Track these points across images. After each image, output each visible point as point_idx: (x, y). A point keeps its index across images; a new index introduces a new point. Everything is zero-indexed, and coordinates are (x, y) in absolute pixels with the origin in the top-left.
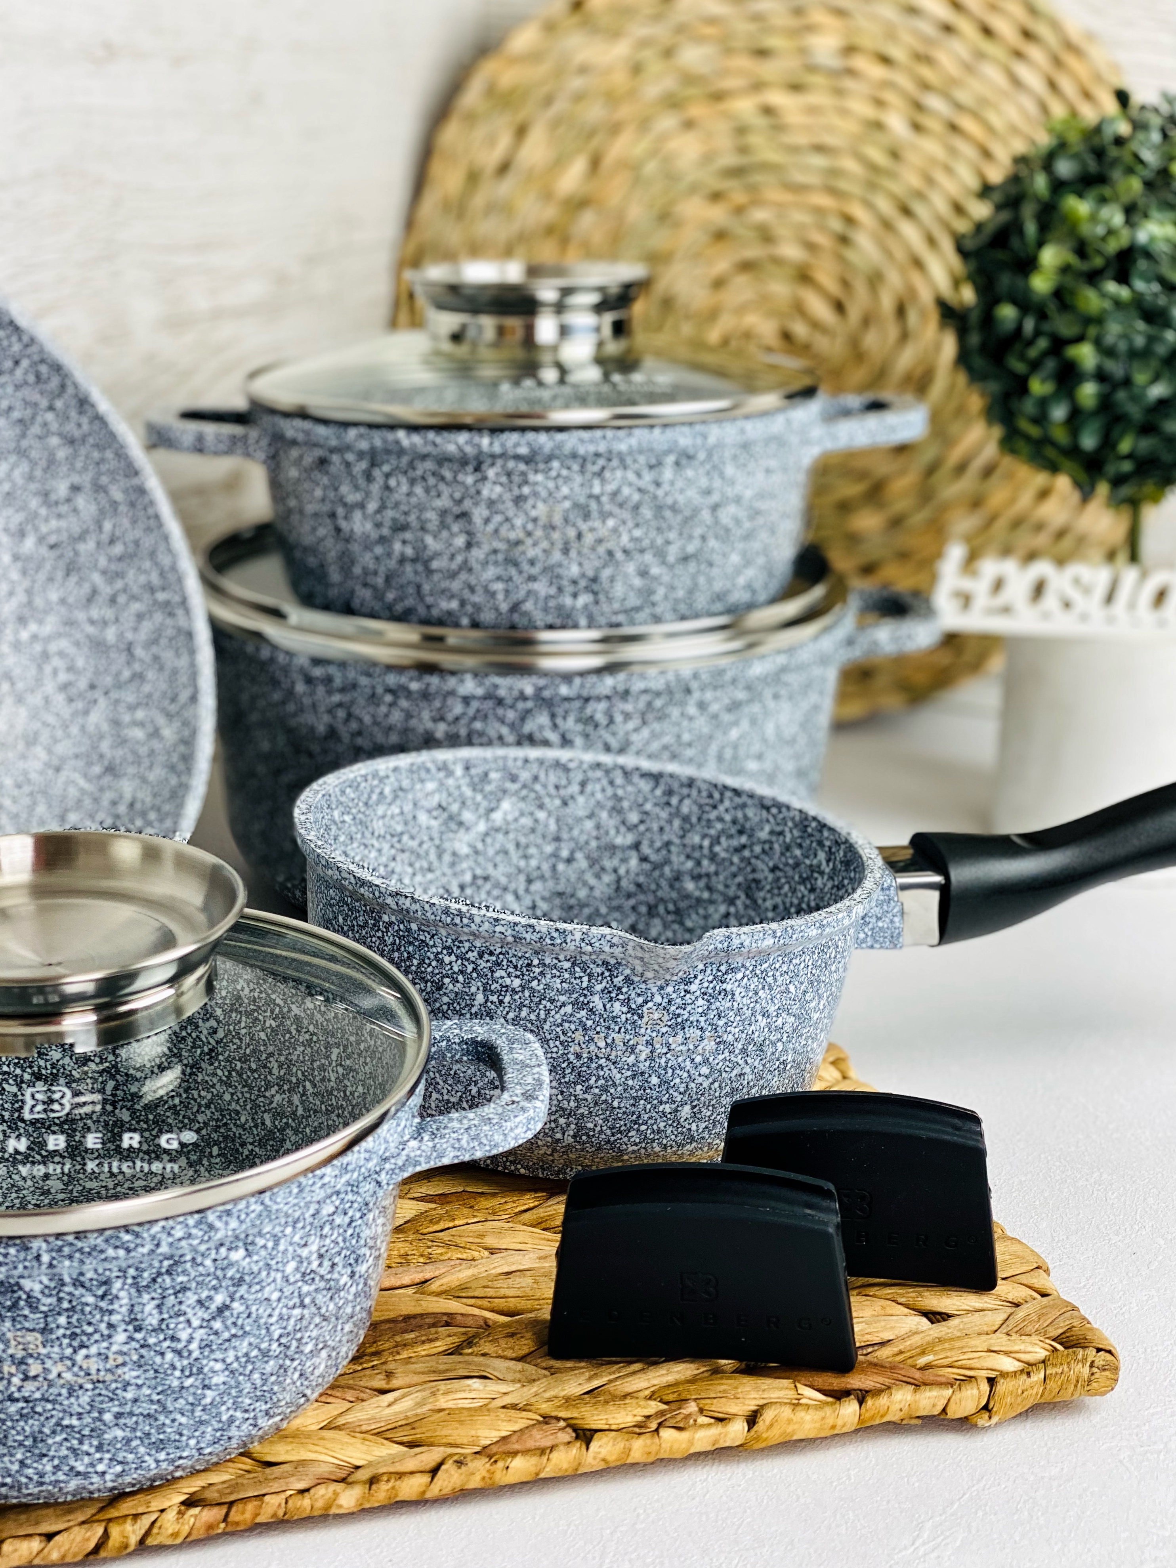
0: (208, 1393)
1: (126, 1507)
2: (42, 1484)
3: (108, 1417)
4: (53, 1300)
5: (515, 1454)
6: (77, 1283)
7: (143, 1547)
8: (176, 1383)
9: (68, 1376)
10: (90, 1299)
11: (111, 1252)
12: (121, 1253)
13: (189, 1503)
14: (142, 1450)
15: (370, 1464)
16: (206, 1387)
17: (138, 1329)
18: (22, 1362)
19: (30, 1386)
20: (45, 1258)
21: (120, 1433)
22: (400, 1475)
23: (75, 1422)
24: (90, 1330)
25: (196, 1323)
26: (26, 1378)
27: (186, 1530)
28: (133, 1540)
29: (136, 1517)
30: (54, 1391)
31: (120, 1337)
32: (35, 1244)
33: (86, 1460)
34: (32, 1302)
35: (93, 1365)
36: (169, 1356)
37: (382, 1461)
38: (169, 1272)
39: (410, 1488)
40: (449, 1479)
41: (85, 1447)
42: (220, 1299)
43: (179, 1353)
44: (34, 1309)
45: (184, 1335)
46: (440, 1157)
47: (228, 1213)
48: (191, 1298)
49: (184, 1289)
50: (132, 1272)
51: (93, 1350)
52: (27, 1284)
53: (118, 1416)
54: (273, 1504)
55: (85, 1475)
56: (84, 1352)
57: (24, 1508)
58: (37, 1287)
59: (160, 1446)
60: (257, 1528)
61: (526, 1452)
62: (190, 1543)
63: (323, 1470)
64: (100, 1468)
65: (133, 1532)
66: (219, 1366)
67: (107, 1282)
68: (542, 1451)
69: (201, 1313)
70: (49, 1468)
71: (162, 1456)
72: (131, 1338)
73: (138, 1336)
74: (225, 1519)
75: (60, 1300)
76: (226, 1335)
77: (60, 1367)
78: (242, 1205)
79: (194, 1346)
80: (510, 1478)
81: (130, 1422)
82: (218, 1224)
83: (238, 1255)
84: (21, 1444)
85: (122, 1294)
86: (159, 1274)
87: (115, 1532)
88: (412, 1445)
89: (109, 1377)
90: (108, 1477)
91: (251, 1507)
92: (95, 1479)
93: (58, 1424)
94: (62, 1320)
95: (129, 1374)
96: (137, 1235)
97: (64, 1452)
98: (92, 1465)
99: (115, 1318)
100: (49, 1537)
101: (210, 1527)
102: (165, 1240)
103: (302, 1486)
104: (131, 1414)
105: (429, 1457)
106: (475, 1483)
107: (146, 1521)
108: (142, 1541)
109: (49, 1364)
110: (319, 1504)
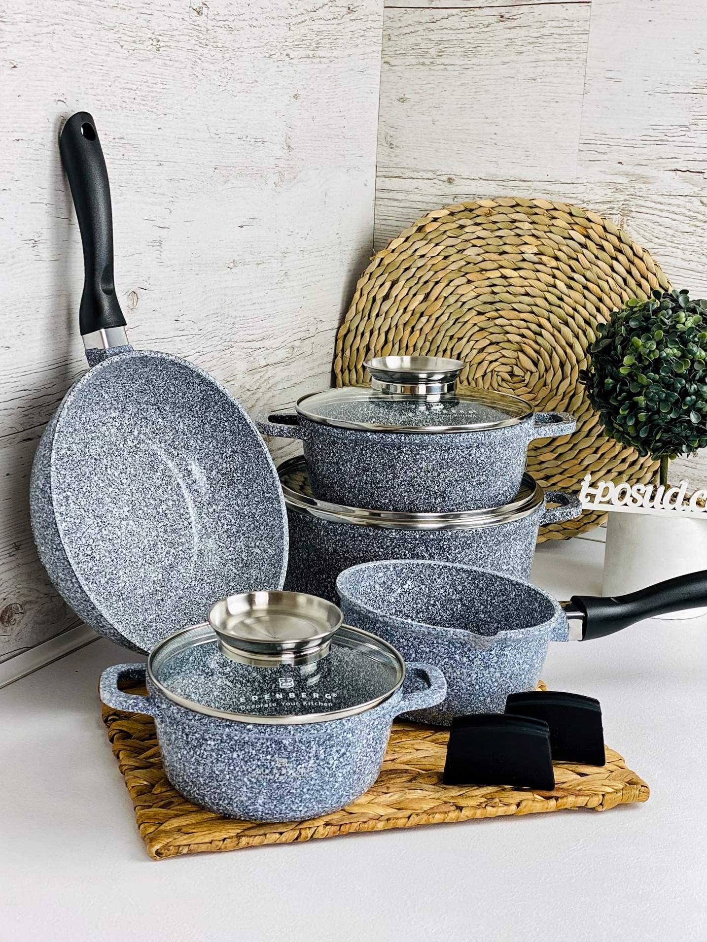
0: (337, 784)
1: (305, 825)
2: (280, 814)
3: (305, 790)
4: (292, 747)
5: (436, 813)
6: (300, 742)
7: (312, 839)
8: (327, 779)
9: (294, 774)
10: (304, 748)
11: (312, 731)
12: (316, 732)
13: (327, 824)
14: (314, 803)
15: (386, 815)
16: (336, 782)
17: (317, 759)
18: (280, 769)
19: (281, 778)
20: (292, 732)
21: (308, 796)
22: (397, 819)
23: (294, 791)
24: (303, 758)
25: (335, 758)
26: (281, 775)
27: (326, 833)
28: (309, 836)
29: (309, 828)
30: (289, 780)
31: (312, 762)
32: (289, 727)
33: (296, 805)
34: (285, 748)
35: (302, 771)
36: (326, 769)
37: (390, 814)
38: (329, 740)
39: (401, 823)
40: (414, 820)
41: (296, 801)
42: (343, 750)
43: (329, 768)
44: (286, 749)
45: (331, 762)
46: (411, 707)
47: (349, 720)
48: (334, 749)
49: (333, 746)
50: (317, 739)
51: (303, 766)
52: (284, 742)
53: (308, 790)
54: (354, 827)
55: (295, 811)
56: (300, 766)
57: (272, 824)
58: (288, 743)
59: (320, 802)
60: (349, 834)
61: (440, 813)
62: (326, 839)
63: (371, 816)
64: (300, 809)
65: (309, 833)
66: (341, 775)
67: (309, 742)
68: (446, 813)
69: (337, 755)
70: (284, 808)
71: (320, 806)
72: (315, 762)
73: (317, 761)
74: (339, 830)
75: (294, 747)
76: (344, 764)
77: (292, 771)
78: (353, 718)
79: (334, 767)
80: (435, 821)
81: (312, 792)
82: (346, 724)
83: (349, 736)
84: (276, 799)
85: (314, 746)
86: (326, 740)
87: (303, 832)
88: (399, 809)
89: (307, 776)
90: (302, 812)
91: (348, 826)
92: (298, 813)
93: (289, 792)
94: (294, 755)
95: (313, 775)
96: (321, 726)
97: (289, 802)
98: (298, 808)
99: (311, 755)
100: (281, 834)
101: (334, 833)
102: (329, 728)
103: (364, 820)
104: (312, 789)
105: (407, 813)
106: (423, 822)
107: (313, 830)
108: (312, 836)
109: (288, 770)
110: (370, 827)
